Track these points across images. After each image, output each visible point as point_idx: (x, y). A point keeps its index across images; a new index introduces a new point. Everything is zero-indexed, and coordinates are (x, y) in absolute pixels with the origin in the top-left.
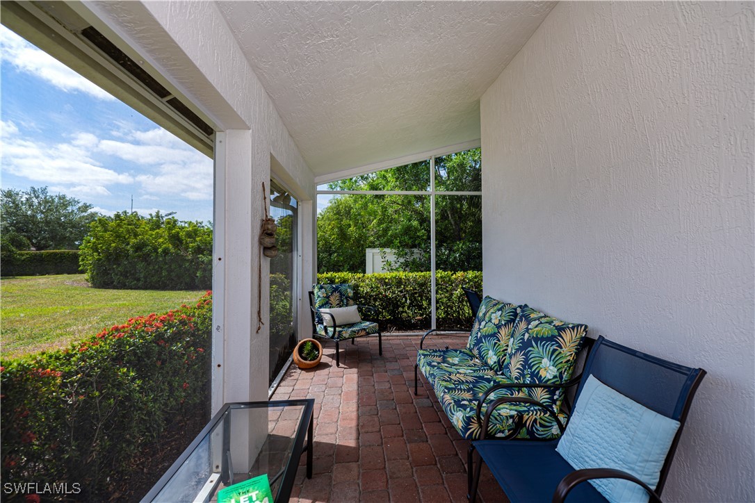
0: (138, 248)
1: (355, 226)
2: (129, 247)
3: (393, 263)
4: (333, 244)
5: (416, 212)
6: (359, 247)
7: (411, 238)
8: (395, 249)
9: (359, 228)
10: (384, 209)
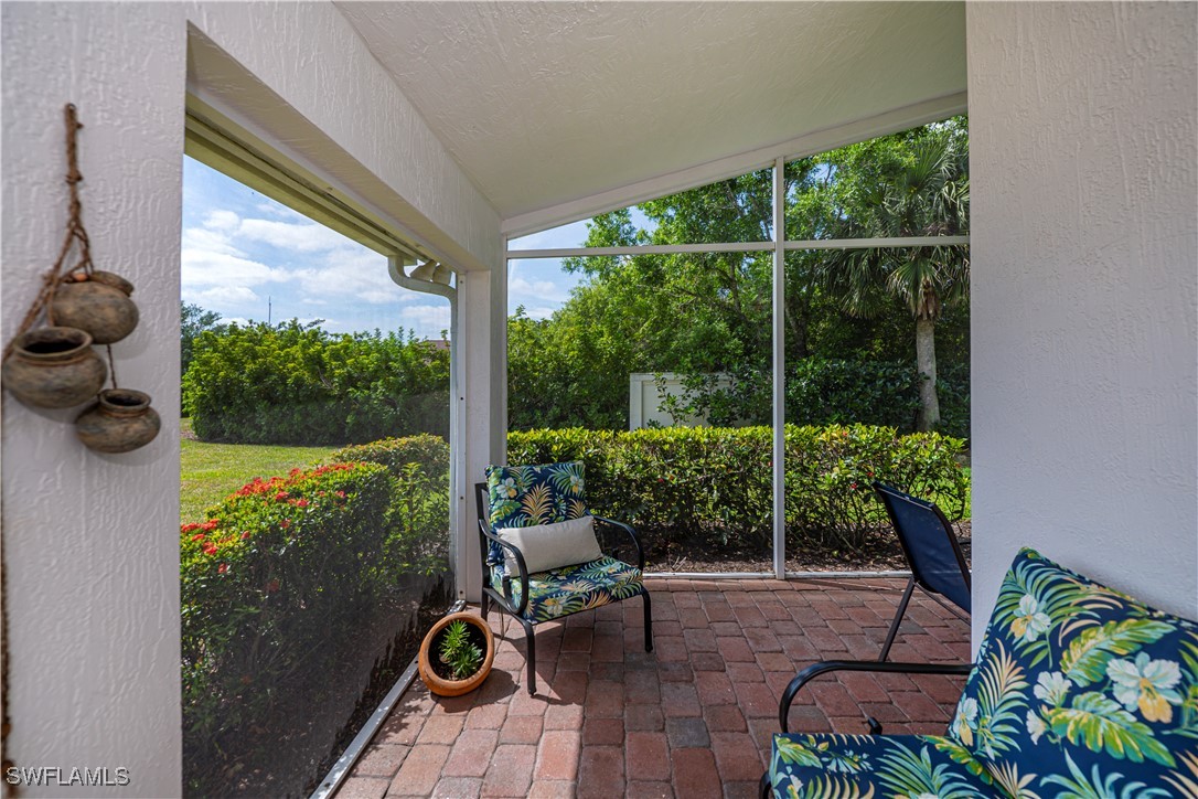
0: (257, 378)
1: (611, 334)
2: (245, 376)
3: (679, 400)
4: (572, 367)
5: (722, 306)
6: (617, 372)
7: (712, 353)
8: (683, 373)
9: (618, 339)
10: (663, 302)
